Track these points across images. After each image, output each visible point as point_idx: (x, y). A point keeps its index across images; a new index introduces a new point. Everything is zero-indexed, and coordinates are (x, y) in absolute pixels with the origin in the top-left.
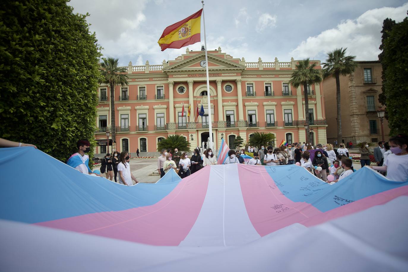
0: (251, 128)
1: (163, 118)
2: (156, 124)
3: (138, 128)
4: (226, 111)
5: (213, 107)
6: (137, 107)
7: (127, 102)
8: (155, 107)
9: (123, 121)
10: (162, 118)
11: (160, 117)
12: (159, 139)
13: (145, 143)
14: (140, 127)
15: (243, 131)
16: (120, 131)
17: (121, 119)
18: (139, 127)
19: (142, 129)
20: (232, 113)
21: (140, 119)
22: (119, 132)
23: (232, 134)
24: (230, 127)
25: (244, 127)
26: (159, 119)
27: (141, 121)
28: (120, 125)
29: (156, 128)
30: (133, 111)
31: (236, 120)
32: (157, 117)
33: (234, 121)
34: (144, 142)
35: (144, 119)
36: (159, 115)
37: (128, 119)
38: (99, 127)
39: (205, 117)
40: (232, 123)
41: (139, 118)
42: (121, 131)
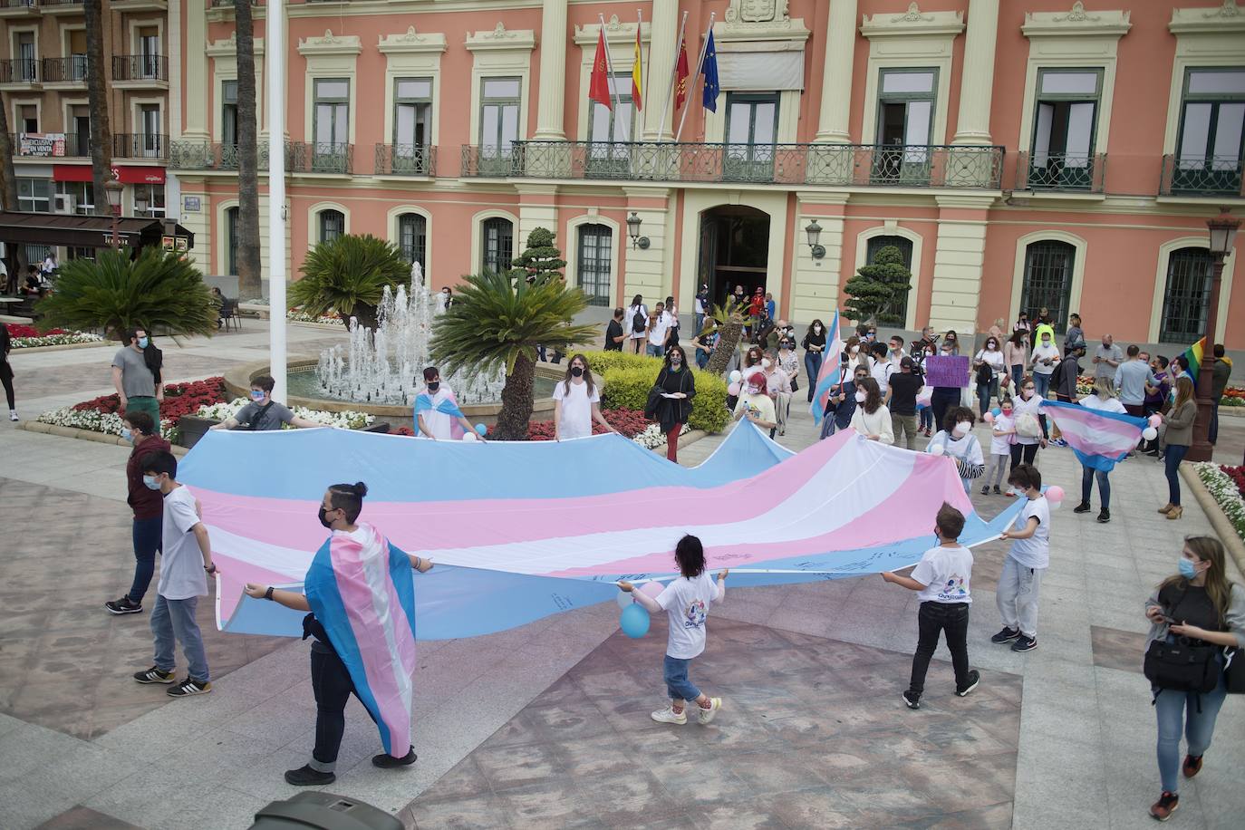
0: (1039, 196)
1: (515, 108)
2: (474, 142)
3: (387, 159)
4: (884, 71)
5: (801, 45)
6: (392, 41)
7: (341, 12)
8: (479, 38)
9: (325, 112)
10: (506, 109)
11: (500, 103)
12: (489, 224)
13: (422, 239)
14: (401, 153)
15: (964, 214)
16: (309, 166)
17: (318, 103)
18: (394, 152)
19: (411, 163)
20: (921, 83)
21: (401, 109)
22: (304, 171)
23: (890, 228)
24: (897, 184)
25: (978, 187)
26: (491, 112)
27: (408, 118)
28: (308, 139)
29: (474, 163)
30: (369, 59)
31: (939, 139)
32: (486, 102)
33: (929, 146)
34: (418, 233)
35: (421, 107)
36: (494, 90)
37: (348, 104)
38: (224, 140)
39: (748, 107)
40: (911, 157)
41: (400, 103)
42: (313, 171)
